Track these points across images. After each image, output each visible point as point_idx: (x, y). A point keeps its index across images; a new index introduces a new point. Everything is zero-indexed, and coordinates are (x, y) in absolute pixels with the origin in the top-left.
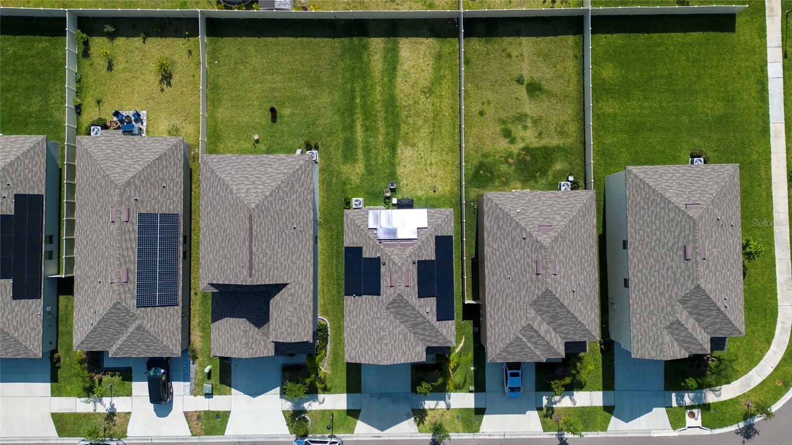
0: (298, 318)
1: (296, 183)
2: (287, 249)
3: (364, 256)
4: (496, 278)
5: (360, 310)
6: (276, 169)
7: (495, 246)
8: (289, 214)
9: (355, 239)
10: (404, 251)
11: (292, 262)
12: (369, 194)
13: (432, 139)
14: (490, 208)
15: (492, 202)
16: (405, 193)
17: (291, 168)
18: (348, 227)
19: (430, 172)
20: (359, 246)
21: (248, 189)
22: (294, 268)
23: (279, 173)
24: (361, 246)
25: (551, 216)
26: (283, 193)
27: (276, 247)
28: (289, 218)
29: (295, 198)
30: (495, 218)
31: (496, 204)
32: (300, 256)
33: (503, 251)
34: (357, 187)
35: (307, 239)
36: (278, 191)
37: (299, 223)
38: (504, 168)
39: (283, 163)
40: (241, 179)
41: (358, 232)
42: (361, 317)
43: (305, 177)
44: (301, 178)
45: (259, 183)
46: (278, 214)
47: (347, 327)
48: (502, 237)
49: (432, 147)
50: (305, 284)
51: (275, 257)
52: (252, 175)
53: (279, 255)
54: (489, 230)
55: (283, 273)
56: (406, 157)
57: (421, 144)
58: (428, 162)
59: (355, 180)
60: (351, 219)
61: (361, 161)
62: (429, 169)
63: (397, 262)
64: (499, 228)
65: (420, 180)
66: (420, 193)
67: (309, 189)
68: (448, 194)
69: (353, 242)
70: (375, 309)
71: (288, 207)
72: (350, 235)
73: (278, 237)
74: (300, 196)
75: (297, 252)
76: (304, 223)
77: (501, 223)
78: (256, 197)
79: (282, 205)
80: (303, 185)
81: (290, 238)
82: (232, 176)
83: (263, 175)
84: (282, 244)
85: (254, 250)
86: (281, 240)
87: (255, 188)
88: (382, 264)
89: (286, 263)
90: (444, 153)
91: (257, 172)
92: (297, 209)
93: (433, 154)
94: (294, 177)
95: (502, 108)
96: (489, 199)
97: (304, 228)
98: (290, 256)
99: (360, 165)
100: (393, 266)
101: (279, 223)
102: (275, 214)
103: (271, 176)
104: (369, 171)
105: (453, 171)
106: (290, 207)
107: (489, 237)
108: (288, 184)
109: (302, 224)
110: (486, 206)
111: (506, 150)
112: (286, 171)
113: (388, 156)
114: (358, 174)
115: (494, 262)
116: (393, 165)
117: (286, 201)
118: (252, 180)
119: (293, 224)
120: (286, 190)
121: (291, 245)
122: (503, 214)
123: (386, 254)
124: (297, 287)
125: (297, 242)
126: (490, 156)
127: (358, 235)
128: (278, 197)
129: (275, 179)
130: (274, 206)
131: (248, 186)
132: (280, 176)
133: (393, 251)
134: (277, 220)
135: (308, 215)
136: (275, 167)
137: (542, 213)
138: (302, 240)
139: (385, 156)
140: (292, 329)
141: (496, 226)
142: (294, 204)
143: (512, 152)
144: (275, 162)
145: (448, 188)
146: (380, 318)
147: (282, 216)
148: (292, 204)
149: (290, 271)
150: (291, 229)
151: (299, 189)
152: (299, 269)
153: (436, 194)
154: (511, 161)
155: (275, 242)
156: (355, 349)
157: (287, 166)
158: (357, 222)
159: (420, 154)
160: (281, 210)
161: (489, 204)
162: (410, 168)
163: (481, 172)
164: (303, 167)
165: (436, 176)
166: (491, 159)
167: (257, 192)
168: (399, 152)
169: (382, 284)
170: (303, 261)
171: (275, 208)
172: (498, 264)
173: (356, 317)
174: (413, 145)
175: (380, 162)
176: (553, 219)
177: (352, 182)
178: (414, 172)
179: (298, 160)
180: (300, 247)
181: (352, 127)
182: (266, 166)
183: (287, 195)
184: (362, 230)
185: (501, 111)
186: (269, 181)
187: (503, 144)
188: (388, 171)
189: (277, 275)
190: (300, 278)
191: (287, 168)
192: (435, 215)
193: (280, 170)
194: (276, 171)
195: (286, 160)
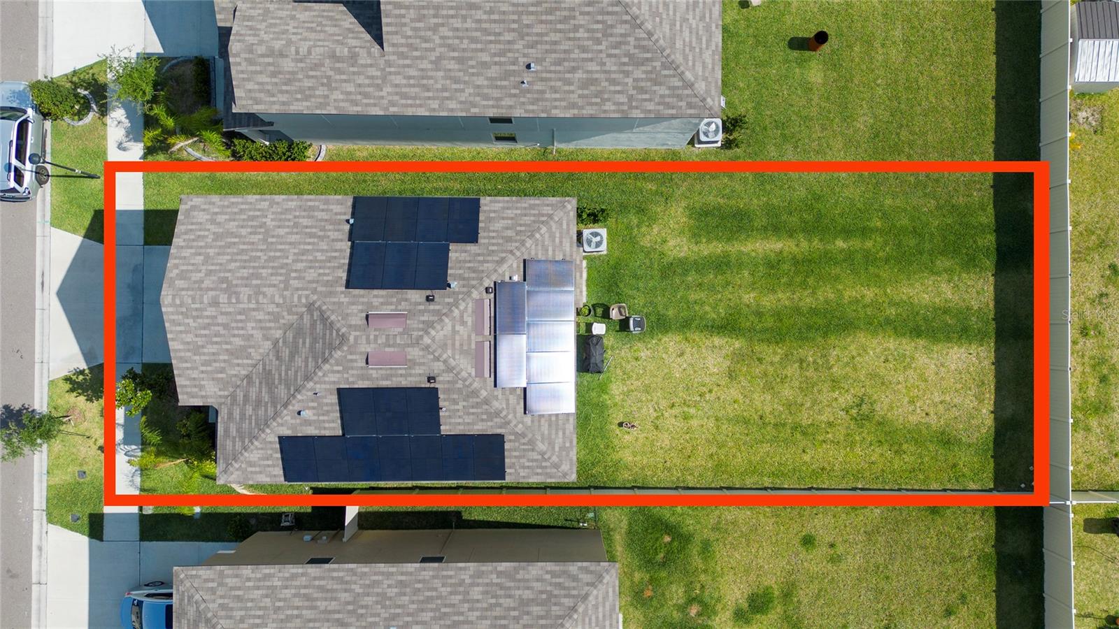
0: (293, 73)
1: (646, 72)
2: (473, 46)
3: (452, 247)
4: (392, 592)
5: (312, 235)
6: (685, 20)
7: (476, 593)
8: (565, 51)
9: (498, 225)
10: (462, 352)
11: (439, 58)
12: (616, 267)
13: (746, 422)
14: (575, 578)
15: (592, 585)
16: (616, 353)
17: (686, 58)
18: (532, 207)
19: (666, 415)
20: (482, 234)
22: (425, 65)
23: (673, 25)
24: (481, 241)
26: (622, 35)
27: (479, 15)
28: (555, 52)
29: (607, 68)
30: (550, 595)
31: (585, 598)
32: (457, 81)
33: (462, 614)
34: (633, 240)
35: (500, 99)
36: (626, 22)
37: (542, 80)
38: (677, 593)
39: (699, 39)
41: (518, 233)
42: (293, 238)
43: (662, 96)
44: (660, 84)
46: (565, 20)
47: (272, 203)
48: (498, 612)
49: (729, 420)
50: (383, 93)
51: (452, 12)
53: (457, 23)
54: (519, 577)
55: (410, 33)
56: (704, 358)
57: (734, 393)
58: (692, 411)
59: (649, 236)
60: (550, 216)
61: (696, 249)
62: (675, 411)
63: (433, 333)
64: (524, 603)
65: (647, 389)
66: (616, 389)
67: (631, 107)
68: (615, 457)
69: (490, 220)
70: (311, 275)
71: (584, 49)
72: (509, 213)
73: (504, 21)
74: (613, 82)
75: (465, 71)
76: (543, 92)
77: (536, 610)
79: (588, 31)
80: (642, 90)
81: (502, 53)
84: (486, 32)
86: (497, 28)
88: (428, 292)
89: (438, 41)
90: (714, 449)
92: (579, 75)
93: (711, 424)
94: (664, 66)
95: (820, 591)
96: (600, 577)
97: (529, 91)
98: (456, 54)
99: (686, 248)
100: (423, 322)
101: (542, 22)
102: (566, 13)
104: (671, 270)
105: (669, 470)
106: (585, 55)
107: (500, 574)
108: (645, 49)
109: (538, 87)
110: (581, 568)
111: (719, 600)
112: (679, 44)
113: (706, 313)
114: (665, 241)
115: (435, 589)
116: (685, 325)
117: (600, 44)
119: (539, 61)
120: (627, 43)
121: (485, 57)
122: (559, 617)
123: (456, 304)
124: (373, 72)
125: (494, 71)
126: (705, 559)
127: (509, 233)
128: (610, 20)
129: (659, 15)
130: (587, 9)
132: (666, 28)
133: (463, 323)
134: (549, 18)
135: (564, 104)
136: (690, 17)
138: (497, 87)
139: (707, 308)
140: (262, 56)
141: (527, 594)
142: (593, 66)
143: (715, 613)
144: (702, 18)
145: (627, 456)
146: (286, 289)
147: (560, 31)
148: (591, 60)
149: (416, 54)
150: (525, 55)
151: (630, 81)
152: (423, 78)
153: (615, 427)
154: (694, 610)
155: (491, 12)
156: (213, 222)
157: (692, 49)
158: (544, 230)
159: (710, 391)
160: (576, 29)
161: (586, 578)
162: (678, 368)
163: (667, 539)
164: (688, 92)
165: (657, 428)
166: (697, 561)
168: (717, 341)
169: (376, 292)
170: (444, 89)
171: (582, 13)
172: (429, 600)
173: (296, 225)
174: (732, 375)
175: (693, 296)
177: (644, 229)
178: (668, 377)
179: (705, 79)
180: (480, 81)
181: (776, 228)
183: (617, 45)
184: (523, 243)
185: (815, 587)
187: (734, 593)
188: (671, 313)
189: (404, 16)
190: (398, 80)
191: (687, 49)
192: (560, 433)
193: (681, 31)
194: (678, 18)
195: (707, 49)
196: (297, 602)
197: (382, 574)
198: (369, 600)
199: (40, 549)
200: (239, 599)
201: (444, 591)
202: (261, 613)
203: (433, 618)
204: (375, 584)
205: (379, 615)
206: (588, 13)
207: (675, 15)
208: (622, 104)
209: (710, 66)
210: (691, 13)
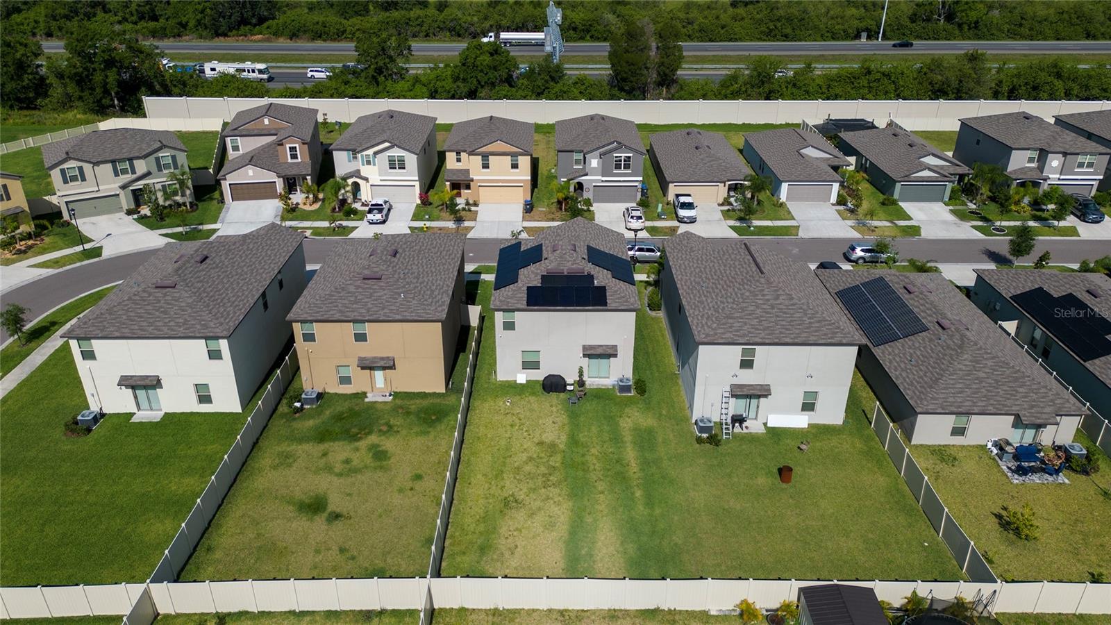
1: (712, 314)
3: (610, 272)
4: (446, 267)
6: (746, 324)
9: (622, 285)
10: (559, 264)
12: (610, 399)
13: (508, 449)
14: (440, 306)
15: (436, 309)
16: (555, 398)
19: (515, 417)
20: (617, 280)
24: (614, 279)
25: (360, 290)
27: (722, 268)
29: (710, 304)
31: (430, 305)
32: (690, 274)
33: (432, 276)
34: (627, 405)
38: (398, 421)
40: (792, 311)
43: (702, 322)
44: (707, 320)
48: (430, 284)
49: (509, 443)
52: (777, 316)
53: (716, 265)
54: (444, 294)
56: (552, 432)
57: (528, 445)
58: (517, 427)
59: (633, 412)
60: (630, 299)
61: (626, 429)
62: (517, 421)
63: (568, 254)
65: (531, 410)
66: (532, 398)
68: (488, 399)
69: (625, 285)
70: (593, 241)
72: (629, 290)
73: (722, 274)
75: (696, 274)
78: (763, 290)
79: (726, 293)
81: (707, 279)
82: (806, 314)
83: (762, 317)
84: (715, 272)
86: (718, 274)
87: (768, 300)
88: (587, 259)
89: (707, 264)
90: (489, 436)
91: (773, 320)
92: (704, 298)
93: (507, 435)
94: (717, 318)
98: (703, 270)
99: (625, 425)
100: (572, 254)
101: (725, 282)
102: (731, 285)
103: (750, 315)
104: (611, 419)
105: (479, 419)
106: (714, 296)
108: (723, 309)
110: (444, 309)
111: (387, 438)
112: (731, 321)
113: (582, 432)
114: (629, 417)
116: (574, 424)
117: (721, 298)
118: (776, 310)
120: (724, 304)
121: (704, 276)
122: (423, 296)
123: (581, 262)
124: (688, 257)
125: (698, 279)
126: (417, 432)
127: (619, 286)
128: (734, 296)
129: (743, 312)
130: (736, 289)
131: (778, 302)
132: (737, 315)
133: (573, 264)
134: (728, 283)
137: (371, 294)
138: (691, 283)
139: (586, 434)
142: (709, 300)
143: (379, 437)
145: (489, 404)
147: (723, 287)
148: (713, 299)
150: (708, 284)
151: (706, 311)
152: (689, 267)
153: (508, 398)
154: (384, 428)
155: (724, 270)
157: (731, 327)
159: (529, 435)
160: (726, 290)
161: (440, 309)
162: (545, 422)
163: (433, 418)
164: (707, 328)
165: (506, 414)
166: (416, 429)
167: (763, 295)
168: (564, 438)
169: (586, 249)
172: (440, 272)
174: (540, 443)
175: (593, 427)
176: (358, 287)
177: (636, 409)
178: (539, 417)
180: (692, 279)
181: (645, 464)
182: (761, 327)
184: (615, 287)
185: (384, 481)
186: (752, 308)
187: (389, 444)
188: (582, 419)
192: (516, 302)
201: (443, 277)
203: (431, 270)
210: (750, 327)
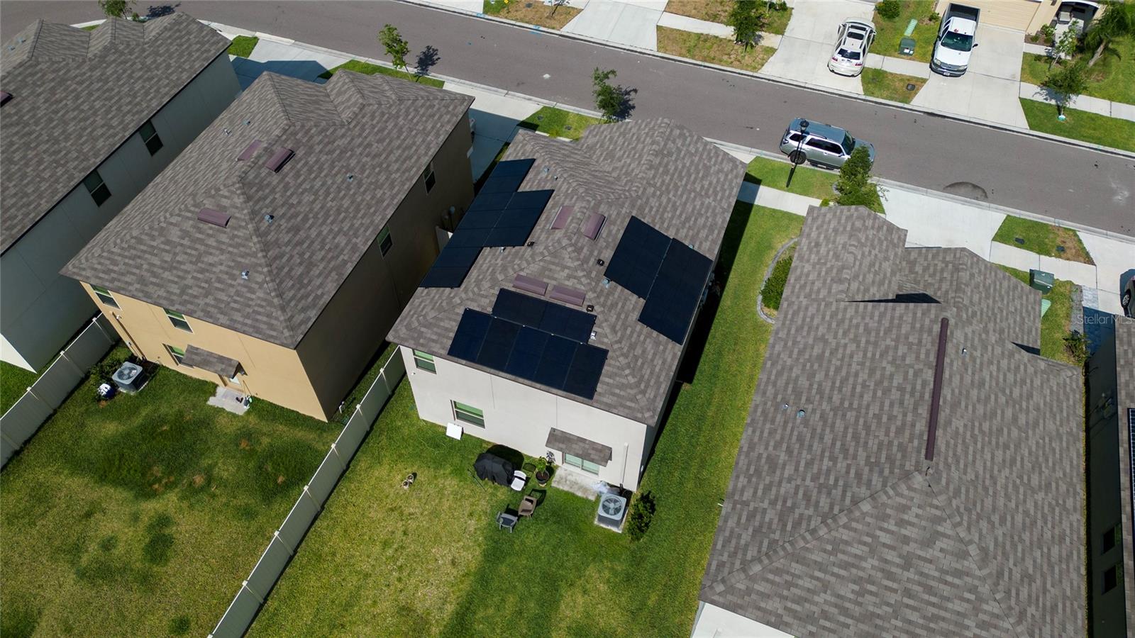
0: (834, 242)
1: (771, 523)
2: (832, 369)
3: (642, 301)
4: (379, 193)
5: (688, 219)
6: (825, 587)
7: (341, 240)
8: (811, 446)
9: (649, 346)
10: (544, 269)
11: (826, 342)
12: (577, 531)
13: (348, 606)
14: (304, 310)
15: (290, 319)
16: (487, 497)
17: (778, 572)
18: (658, 384)
19: (400, 524)
20: (646, 329)
21: (928, 543)
22: (822, 330)
23: (821, 567)
24: (640, 326)
25: (186, 242)
26: (817, 502)
27: (863, 376)
28: (812, 437)
29: (784, 484)
30: (303, 286)
31: (283, 309)
32: (801, 353)
33: (332, 223)
34: (596, 557)
35: (775, 385)
36: (831, 508)
37: (786, 422)
38: (226, 470)
39: (799, 600)
40: (946, 591)
41: (636, 358)
42: (689, 208)
43: (739, 536)
44: (753, 536)
45: (891, 556)
46: (845, 450)
47: (724, 211)
48: (316, 245)
49: (359, 588)
50: (802, 299)
51: (869, 355)
52: (908, 593)
53: (858, 357)
54: (333, 274)
55: (855, 321)
56: (438, 587)
57: (385, 606)
58: (390, 552)
59: (598, 579)
60: (643, 392)
61: (563, 625)
62: (399, 534)
63: (570, 249)
64: (311, 265)
65: (435, 514)
66: (451, 484)
67: (735, 503)
68: (386, 461)
69: (657, 343)
70: (654, 202)
71: (809, 464)
72: (658, 362)
73: (853, 395)
74: (768, 488)
75: (809, 360)
76: (773, 422)
77: (299, 271)
78: (905, 508)
79: (829, 471)
80: (751, 516)
81: (820, 391)
82: (977, 610)
83: (871, 580)
84: (844, 381)
85: (929, 375)
86: (847, 390)
87: (906, 540)
88: (607, 264)
89: (843, 341)
90: (338, 559)
91: (893, 598)
92: (783, 457)
93: (366, 567)
94: (773, 543)
95: (124, 618)
97: (776, 410)
98: (827, 354)
99: (568, 612)
100: (582, 248)
101: (846, 428)
102: (851, 451)
103: (846, 566)
104: (551, 586)
105: (345, 507)
106: (803, 464)
107: (345, 263)
108: (797, 524)
109: (779, 418)
110: (309, 319)
111: (191, 507)
112: (796, 568)
113: (486, 607)
114: (585, 592)
115: (362, 218)
116: (483, 578)
117: (812, 480)
118: (911, 574)
119: (805, 422)
120: (807, 508)
121: (818, 378)
122: (281, 282)
123: (588, 276)
124: (823, 293)
125: (804, 382)
126: (238, 508)
127: (638, 351)
128: (837, 493)
129: (834, 552)
130: (853, 472)
131: (928, 554)
132: (817, 557)
133: (569, 277)
134: (849, 436)
135: (756, 439)
136: (828, 597)
137: (200, 255)
138: (787, 384)
139: (491, 611)
140: (853, 224)
141: (316, 271)
142: (789, 471)
143: (181, 499)
144: (825, 616)
145: (381, 472)
146: (648, 183)
147: (833, 444)
148: (797, 470)
149: (834, 325)
150: (814, 411)
151: (766, 504)
152: (810, 328)
153: (415, 469)
154: (199, 480)
155: (864, 386)
156: (720, 171)
157: (789, 585)
158: (632, 380)
159: (400, 580)
160: (833, 459)
161: (299, 318)
162: (442, 554)
163: (281, 479)
164: (737, 565)
165: (392, 510)
166: (242, 500)
167: (901, 523)
168: (450, 608)
169: (622, 232)
170: (795, 343)
171: (849, 466)
172: (357, 210)
173: (700, 215)
174: (405, 610)
175: (511, 599)
176: (185, 234)
177: (607, 574)
178: (437, 539)
179: (749, 591)
180: (796, 371)
182: (857, 610)
183: (807, 497)
184: (626, 356)
185: (132, 615)
186: (857, 550)
187: (187, 525)
188: (503, 568)
189: (872, 318)
190: (812, 310)
191: (789, 578)
192: (434, 337)
193: (812, 577)
194: (828, 577)
195: (786, 608)
196: (409, 141)
197: (397, 194)
198: (382, 178)
199: (530, 99)
200: (432, 116)
201: (357, 223)
202: (415, 121)
203: (341, 206)
204: (392, 187)
205: (368, 177)
206: (848, 472)
207: (833, 574)
208: (742, 495)
209: (763, 605)
210: (833, 600)
